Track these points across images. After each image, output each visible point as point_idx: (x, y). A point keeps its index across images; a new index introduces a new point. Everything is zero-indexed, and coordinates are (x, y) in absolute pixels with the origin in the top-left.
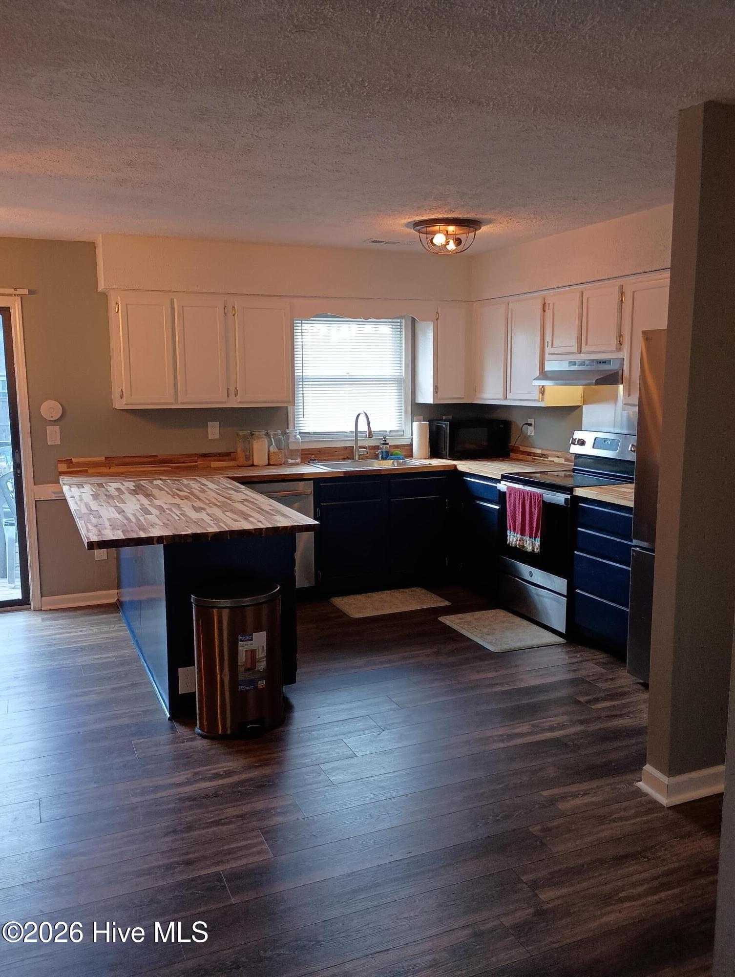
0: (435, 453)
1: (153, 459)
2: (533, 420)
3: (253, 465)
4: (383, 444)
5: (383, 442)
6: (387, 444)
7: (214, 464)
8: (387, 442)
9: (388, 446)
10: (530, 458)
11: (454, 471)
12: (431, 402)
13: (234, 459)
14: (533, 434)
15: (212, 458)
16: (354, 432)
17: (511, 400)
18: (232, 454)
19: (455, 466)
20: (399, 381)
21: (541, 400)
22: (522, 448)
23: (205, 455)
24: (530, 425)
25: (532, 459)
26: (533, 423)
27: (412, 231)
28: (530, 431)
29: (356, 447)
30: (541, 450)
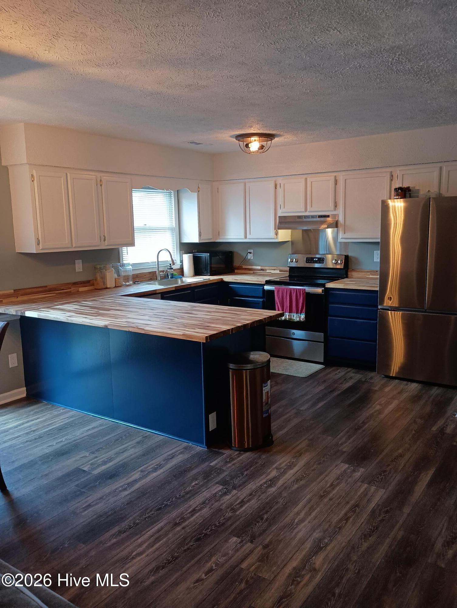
0: (197, 272)
1: (44, 289)
2: (252, 250)
3: (107, 288)
4: (170, 269)
5: (169, 268)
6: (172, 269)
7: (81, 289)
8: (172, 267)
9: (173, 270)
10: (252, 272)
11: (222, 282)
12: (198, 242)
13: (93, 285)
14: (252, 258)
15: (79, 285)
16: (156, 262)
17: (249, 239)
18: (91, 281)
19: (222, 279)
20: (172, 229)
21: (275, 238)
22: (244, 267)
23: (75, 284)
24: (250, 253)
25: (253, 272)
26: (252, 252)
27: (235, 139)
28: (250, 256)
29: (158, 271)
30: (260, 267)
